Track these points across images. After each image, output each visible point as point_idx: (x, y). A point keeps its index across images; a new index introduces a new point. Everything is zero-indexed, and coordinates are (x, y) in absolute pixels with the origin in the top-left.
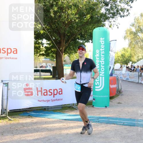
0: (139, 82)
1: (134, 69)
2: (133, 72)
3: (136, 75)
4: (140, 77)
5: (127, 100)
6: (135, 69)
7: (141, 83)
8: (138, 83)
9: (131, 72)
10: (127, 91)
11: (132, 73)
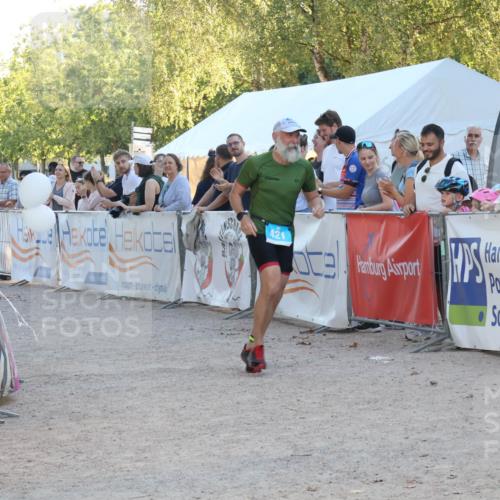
0: (185, 298)
1: (141, 189)
2: (137, 213)
3: (159, 242)
4: (195, 248)
5: (32, 455)
6: (152, 184)
7: (201, 305)
8: (178, 304)
9: (116, 214)
10: (63, 380)
11: (124, 223)
